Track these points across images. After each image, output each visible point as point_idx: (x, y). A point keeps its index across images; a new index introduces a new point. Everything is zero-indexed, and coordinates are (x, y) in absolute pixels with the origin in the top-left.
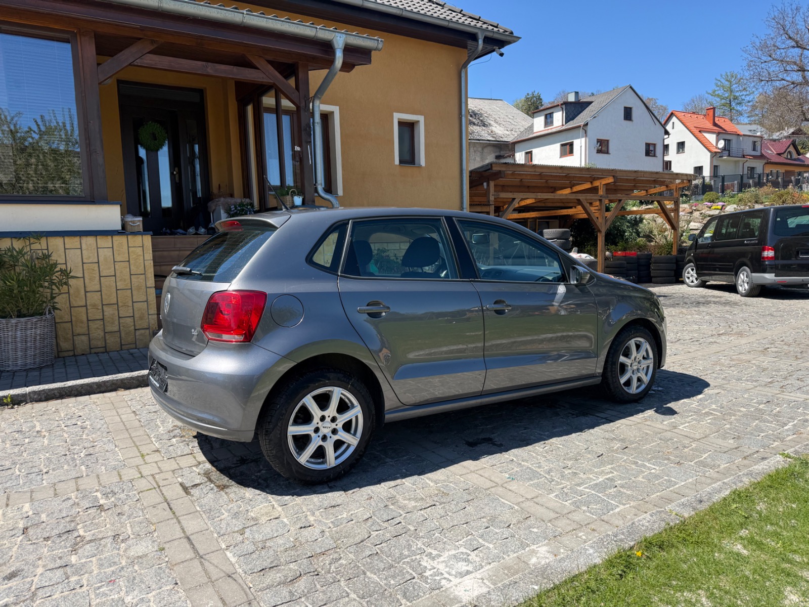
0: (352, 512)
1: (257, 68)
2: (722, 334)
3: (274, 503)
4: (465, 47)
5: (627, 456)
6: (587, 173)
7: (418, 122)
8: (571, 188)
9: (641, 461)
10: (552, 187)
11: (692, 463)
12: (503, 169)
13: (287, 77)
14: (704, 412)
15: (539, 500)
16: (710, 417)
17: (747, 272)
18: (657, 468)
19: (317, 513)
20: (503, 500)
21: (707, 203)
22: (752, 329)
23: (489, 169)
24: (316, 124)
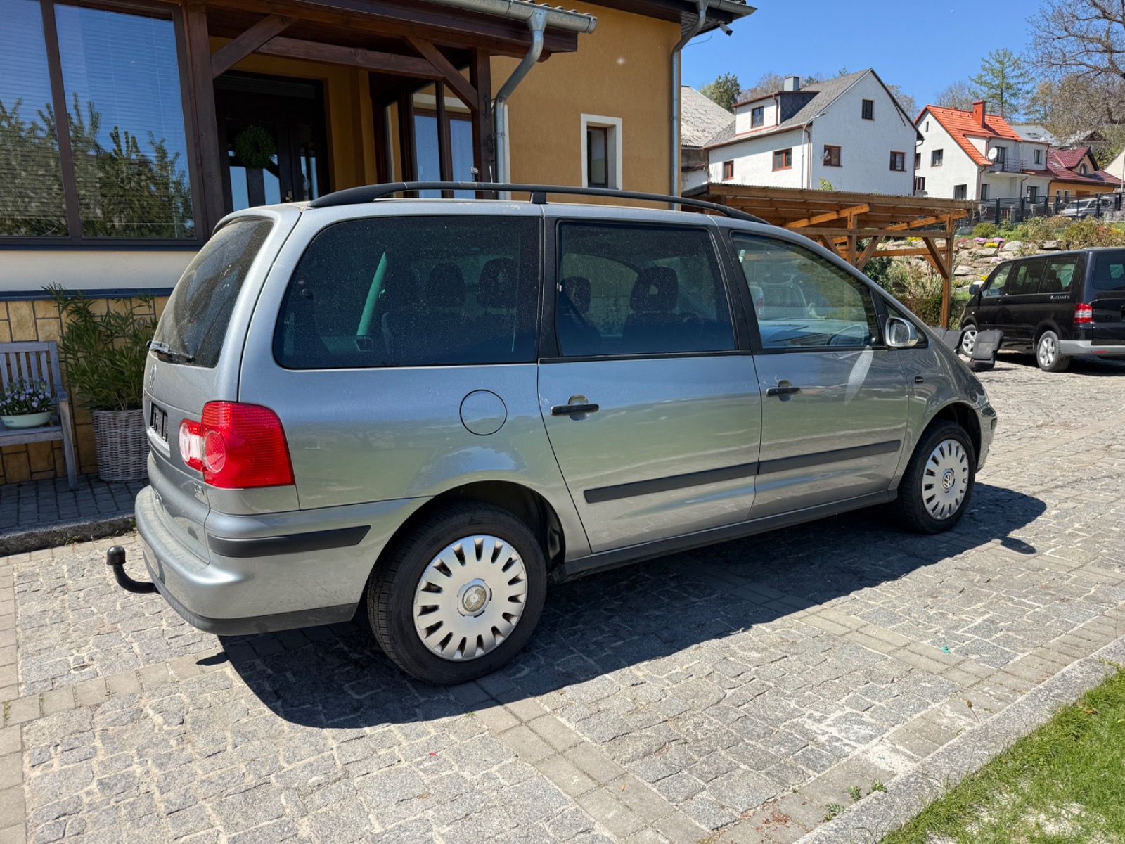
0: (687, 666)
1: (423, 57)
2: (1041, 426)
3: (581, 654)
4: (677, 20)
5: (996, 591)
6: (835, 199)
7: (613, 127)
8: (809, 219)
9: (1016, 596)
10: (781, 218)
11: (1081, 599)
12: (724, 193)
13: (459, 66)
14: (1067, 532)
15: (912, 647)
16: (1079, 540)
17: (1053, 338)
18: (1042, 606)
19: (641, 666)
20: (869, 649)
21: (978, 238)
22: (1079, 419)
23: (705, 192)
24: (499, 136)
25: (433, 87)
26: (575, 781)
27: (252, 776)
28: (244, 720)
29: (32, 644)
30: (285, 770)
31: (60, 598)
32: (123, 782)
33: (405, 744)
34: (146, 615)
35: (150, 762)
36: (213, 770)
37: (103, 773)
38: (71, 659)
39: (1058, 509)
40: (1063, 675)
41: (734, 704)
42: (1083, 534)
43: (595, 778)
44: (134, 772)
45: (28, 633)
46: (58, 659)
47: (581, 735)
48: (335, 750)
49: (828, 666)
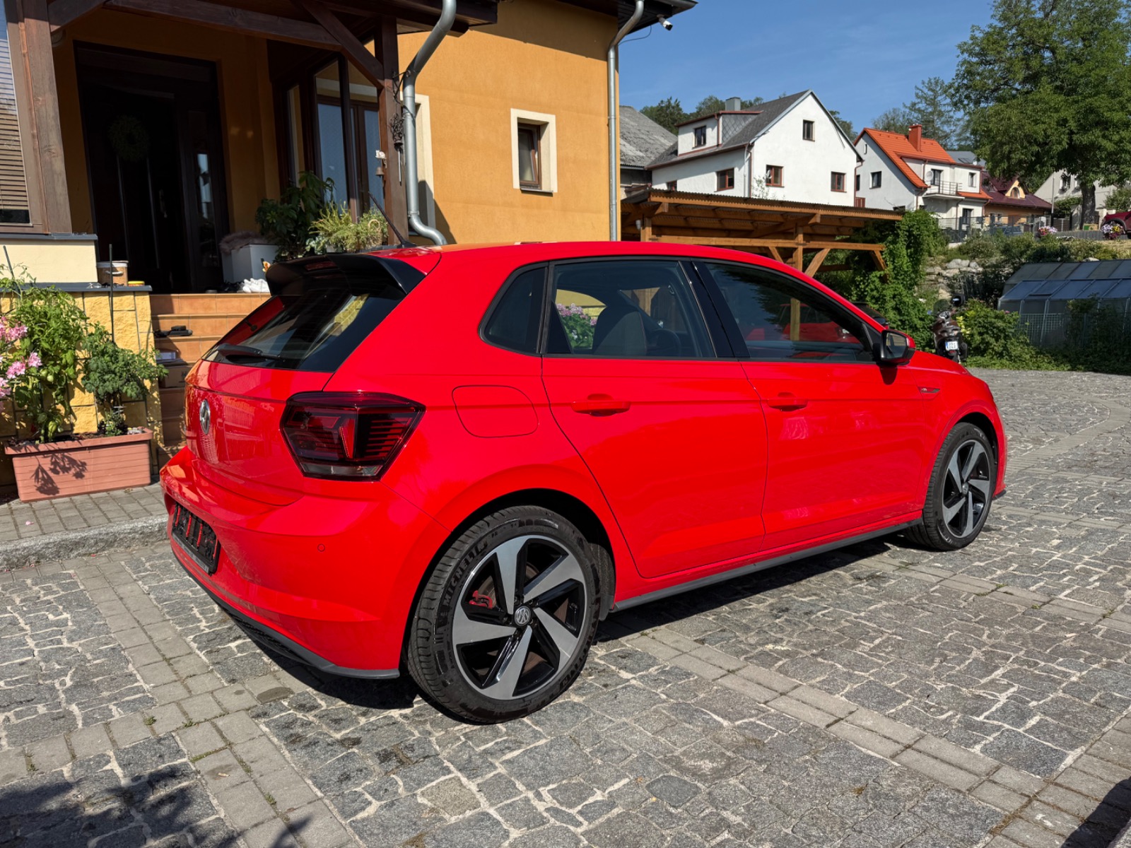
1: (317, 23)
4: (615, 13)
7: (546, 124)
13: (362, 38)
23: (645, 201)
25: (334, 65)
39: (1061, 538)
42: (1097, 569)
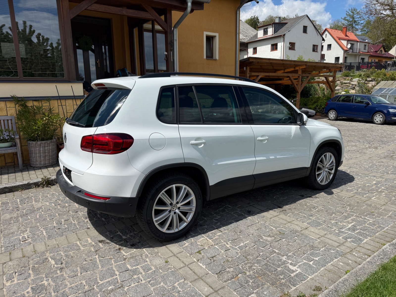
0: (245, 243)
1: (147, 11)
3: (206, 238)
5: (355, 214)
6: (294, 63)
7: (215, 36)
8: (284, 70)
9: (363, 216)
12: (254, 61)
15: (327, 236)
16: (384, 193)
19: (229, 243)
20: (311, 237)
21: (344, 77)
23: (247, 60)
24: (175, 41)
25: (151, 22)
26: (206, 289)
27: (87, 286)
28: (85, 263)
29: (7, 231)
30: (100, 284)
31: (17, 212)
32: (40, 288)
33: (143, 273)
34: (48, 220)
35: (50, 280)
36: (73, 283)
37: (33, 284)
38: (21, 237)
39: (376, 181)
40: (383, 250)
41: (263, 258)
43: (213, 288)
44: (44, 284)
45: (5, 226)
46: (16, 237)
47: (208, 270)
48: (118, 276)
49: (296, 243)
